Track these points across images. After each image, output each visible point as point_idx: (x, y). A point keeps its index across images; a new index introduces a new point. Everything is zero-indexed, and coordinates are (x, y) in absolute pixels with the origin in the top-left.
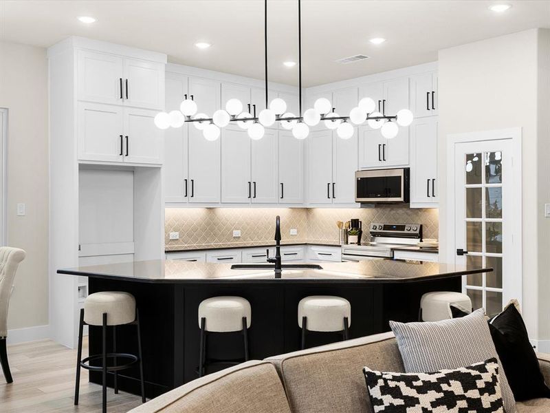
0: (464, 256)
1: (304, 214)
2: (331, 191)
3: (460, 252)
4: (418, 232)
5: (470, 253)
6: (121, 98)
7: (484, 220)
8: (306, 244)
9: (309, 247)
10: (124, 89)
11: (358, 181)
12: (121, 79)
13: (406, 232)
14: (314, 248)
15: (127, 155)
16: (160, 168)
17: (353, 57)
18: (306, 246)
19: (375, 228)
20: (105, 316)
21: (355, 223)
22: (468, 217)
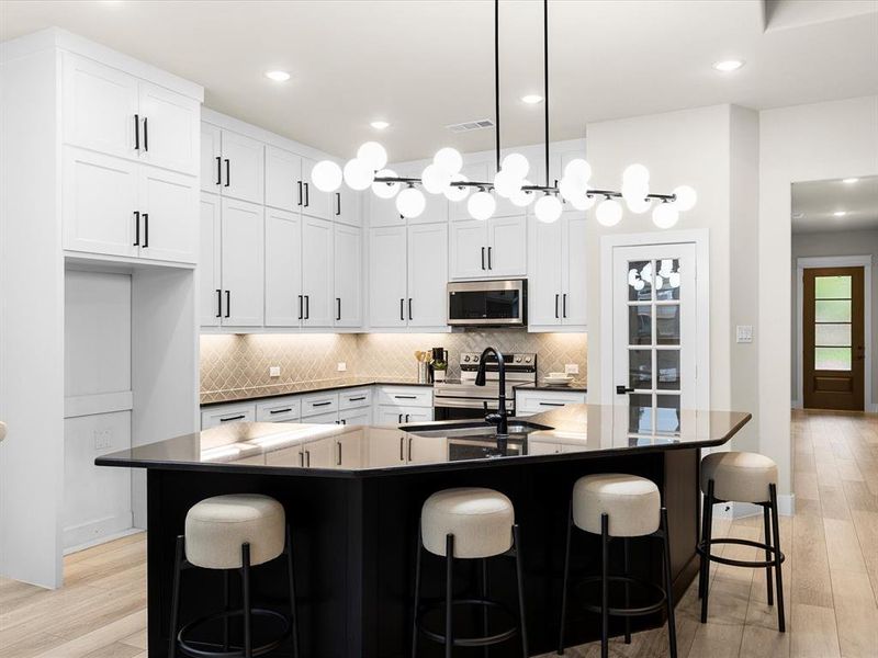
0: (627, 395)
1: (353, 342)
2: (406, 309)
3: (621, 390)
4: (532, 363)
5: (637, 391)
6: (137, 148)
7: (654, 347)
8: (374, 384)
9: (378, 388)
10: (141, 134)
11: (451, 296)
12: (136, 116)
13: (514, 363)
14: (386, 389)
15: (146, 246)
16: (192, 270)
17: (476, 122)
18: (373, 387)
19: (468, 359)
20: (246, 549)
21: (438, 353)
22: (630, 344)
